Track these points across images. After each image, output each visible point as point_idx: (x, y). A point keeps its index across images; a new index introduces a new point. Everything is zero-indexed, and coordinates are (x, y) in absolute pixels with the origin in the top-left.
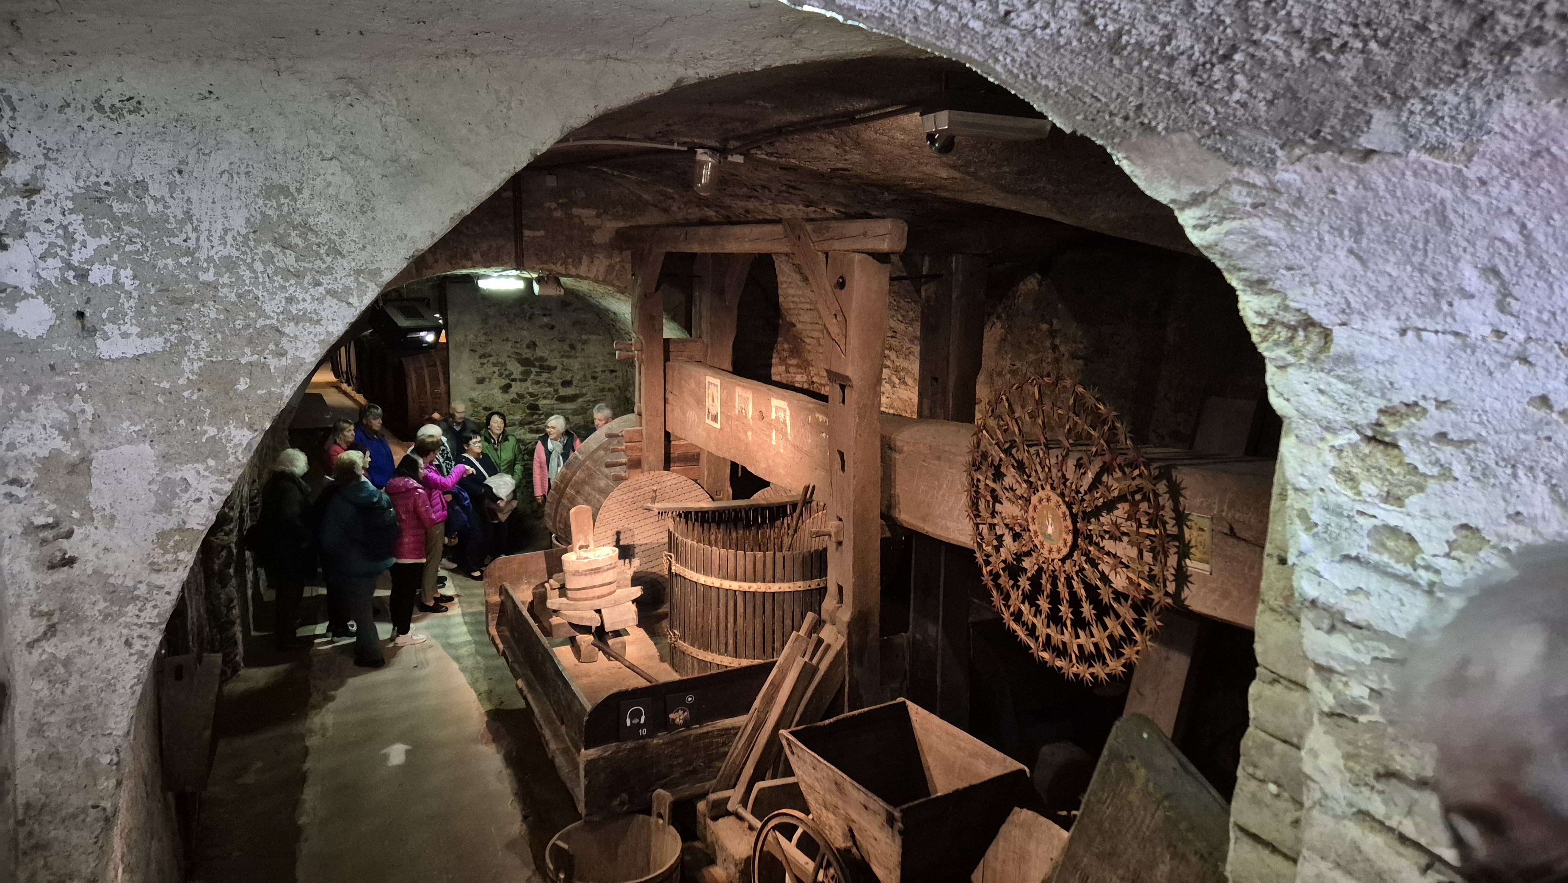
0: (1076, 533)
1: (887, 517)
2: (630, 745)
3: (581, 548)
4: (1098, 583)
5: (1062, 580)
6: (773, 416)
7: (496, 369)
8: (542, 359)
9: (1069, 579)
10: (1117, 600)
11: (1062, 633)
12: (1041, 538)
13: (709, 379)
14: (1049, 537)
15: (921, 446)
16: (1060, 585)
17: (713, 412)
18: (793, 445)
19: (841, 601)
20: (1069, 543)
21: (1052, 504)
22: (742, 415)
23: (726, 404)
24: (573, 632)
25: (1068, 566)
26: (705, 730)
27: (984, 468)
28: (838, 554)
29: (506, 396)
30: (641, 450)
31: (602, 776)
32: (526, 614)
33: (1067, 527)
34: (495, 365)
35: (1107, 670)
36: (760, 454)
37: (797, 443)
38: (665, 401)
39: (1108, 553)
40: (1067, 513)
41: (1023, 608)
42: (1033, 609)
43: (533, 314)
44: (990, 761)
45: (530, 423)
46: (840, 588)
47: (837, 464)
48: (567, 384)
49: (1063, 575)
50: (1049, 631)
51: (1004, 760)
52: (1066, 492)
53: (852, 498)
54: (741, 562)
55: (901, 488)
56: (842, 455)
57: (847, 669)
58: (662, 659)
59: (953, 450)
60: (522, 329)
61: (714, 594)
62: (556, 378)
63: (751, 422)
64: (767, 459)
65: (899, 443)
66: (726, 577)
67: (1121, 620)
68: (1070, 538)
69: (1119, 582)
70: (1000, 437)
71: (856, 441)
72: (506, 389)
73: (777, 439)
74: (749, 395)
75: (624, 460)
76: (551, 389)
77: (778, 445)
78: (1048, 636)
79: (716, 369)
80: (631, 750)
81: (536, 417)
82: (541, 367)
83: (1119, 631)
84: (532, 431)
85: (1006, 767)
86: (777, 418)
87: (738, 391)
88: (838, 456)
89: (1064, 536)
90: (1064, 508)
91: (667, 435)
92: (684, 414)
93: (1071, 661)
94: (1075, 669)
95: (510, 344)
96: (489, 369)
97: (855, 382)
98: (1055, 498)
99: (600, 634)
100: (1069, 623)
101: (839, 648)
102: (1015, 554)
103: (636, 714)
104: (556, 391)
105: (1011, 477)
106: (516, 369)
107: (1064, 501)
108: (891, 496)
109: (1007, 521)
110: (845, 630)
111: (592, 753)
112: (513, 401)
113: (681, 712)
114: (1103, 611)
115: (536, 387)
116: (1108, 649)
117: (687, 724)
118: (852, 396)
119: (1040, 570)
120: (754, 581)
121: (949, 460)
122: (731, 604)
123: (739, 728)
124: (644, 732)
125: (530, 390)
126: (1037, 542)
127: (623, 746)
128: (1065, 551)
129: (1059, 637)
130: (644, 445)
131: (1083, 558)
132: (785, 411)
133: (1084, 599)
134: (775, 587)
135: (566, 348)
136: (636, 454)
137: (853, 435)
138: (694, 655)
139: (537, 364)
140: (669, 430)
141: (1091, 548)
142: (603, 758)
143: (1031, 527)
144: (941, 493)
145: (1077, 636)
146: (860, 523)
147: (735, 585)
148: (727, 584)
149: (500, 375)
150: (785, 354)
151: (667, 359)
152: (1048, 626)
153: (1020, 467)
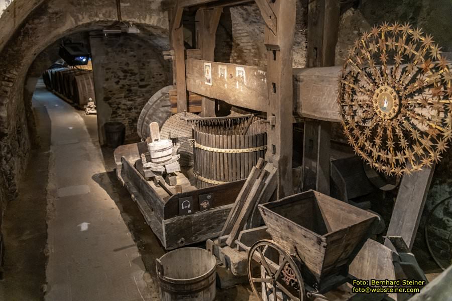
0: (401, 105)
1: (296, 114)
2: (183, 217)
3: (155, 140)
4: (411, 129)
5: (390, 129)
6: (237, 75)
7: (112, 75)
8: (131, 70)
9: (394, 129)
10: (422, 137)
11: (387, 154)
12: (380, 109)
13: (206, 64)
14: (384, 109)
15: (313, 76)
16: (388, 132)
17: (208, 78)
18: (247, 87)
19: (274, 152)
20: (396, 111)
21: (388, 92)
22: (222, 78)
23: (214, 73)
24: (154, 175)
25: (394, 121)
26: (216, 210)
27: (348, 78)
28: (273, 131)
29: (118, 86)
30: (177, 99)
31: (173, 231)
32: (134, 168)
33: (396, 103)
34: (112, 73)
35: (412, 170)
36: (231, 94)
37: (249, 86)
38: (186, 77)
39: (418, 115)
40: (397, 96)
41: (366, 144)
42: (372, 144)
43: (126, 51)
44: (358, 214)
45: (129, 97)
46: (274, 147)
47: (272, 90)
48: (142, 80)
49: (391, 127)
50: (380, 154)
51: (366, 213)
52: (396, 85)
53: (280, 104)
54: (225, 140)
55: (302, 99)
56: (274, 84)
57: (278, 181)
58: (192, 185)
59: (330, 76)
60: (122, 57)
61: (214, 154)
62: (137, 78)
63: (226, 80)
64: (234, 95)
65: (301, 77)
66: (219, 147)
67: (423, 146)
68: (397, 108)
69: (424, 128)
70: (359, 61)
71: (282, 76)
72: (117, 83)
73: (239, 85)
74: (225, 67)
75: (169, 104)
76: (136, 83)
77: (240, 89)
78: (379, 156)
79: (208, 60)
80: (185, 219)
81: (130, 94)
82: (131, 73)
83: (421, 152)
84: (129, 100)
85: (367, 216)
86: (239, 76)
87: (220, 67)
88: (272, 86)
89: (394, 107)
90: (395, 94)
91: (187, 92)
92: (195, 81)
93: (391, 167)
94: (393, 170)
95: (118, 64)
96: (110, 75)
97: (281, 47)
98: (390, 89)
99: (165, 175)
100: (391, 149)
101: (274, 172)
102: (364, 119)
103: (186, 204)
104: (138, 83)
105: (364, 81)
106: (121, 74)
107: (395, 90)
108: (297, 103)
109: (360, 103)
110: (277, 165)
111: (168, 221)
112: (121, 88)
113: (205, 203)
114: (412, 143)
115: (130, 82)
116: (413, 161)
117: (208, 208)
118: (280, 55)
119: (377, 125)
120: (231, 148)
121: (329, 81)
122: (222, 159)
123: (231, 209)
124: (190, 211)
125: (128, 83)
126: (377, 111)
127: (181, 218)
128: (393, 115)
129: (385, 156)
130: (178, 96)
131: (403, 118)
132: (243, 71)
133: (401, 137)
134: (241, 151)
135: (141, 65)
136: (174, 101)
137: (280, 74)
138: (206, 181)
139: (130, 72)
140: (188, 90)
141: (409, 113)
142: (173, 223)
143: (375, 105)
144: (324, 97)
145: (396, 155)
146: (284, 115)
147: (223, 151)
148: (219, 150)
149: (115, 77)
150: (235, 58)
151: (186, 58)
152: (380, 151)
153: (369, 75)
